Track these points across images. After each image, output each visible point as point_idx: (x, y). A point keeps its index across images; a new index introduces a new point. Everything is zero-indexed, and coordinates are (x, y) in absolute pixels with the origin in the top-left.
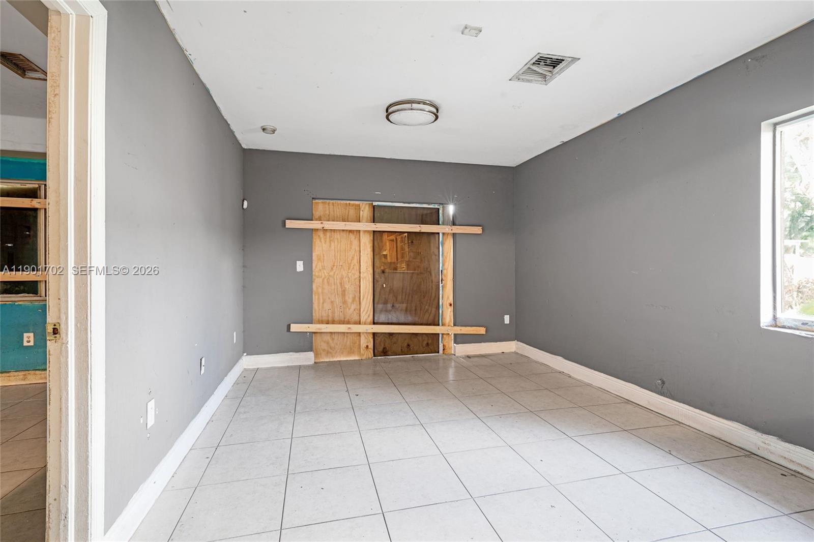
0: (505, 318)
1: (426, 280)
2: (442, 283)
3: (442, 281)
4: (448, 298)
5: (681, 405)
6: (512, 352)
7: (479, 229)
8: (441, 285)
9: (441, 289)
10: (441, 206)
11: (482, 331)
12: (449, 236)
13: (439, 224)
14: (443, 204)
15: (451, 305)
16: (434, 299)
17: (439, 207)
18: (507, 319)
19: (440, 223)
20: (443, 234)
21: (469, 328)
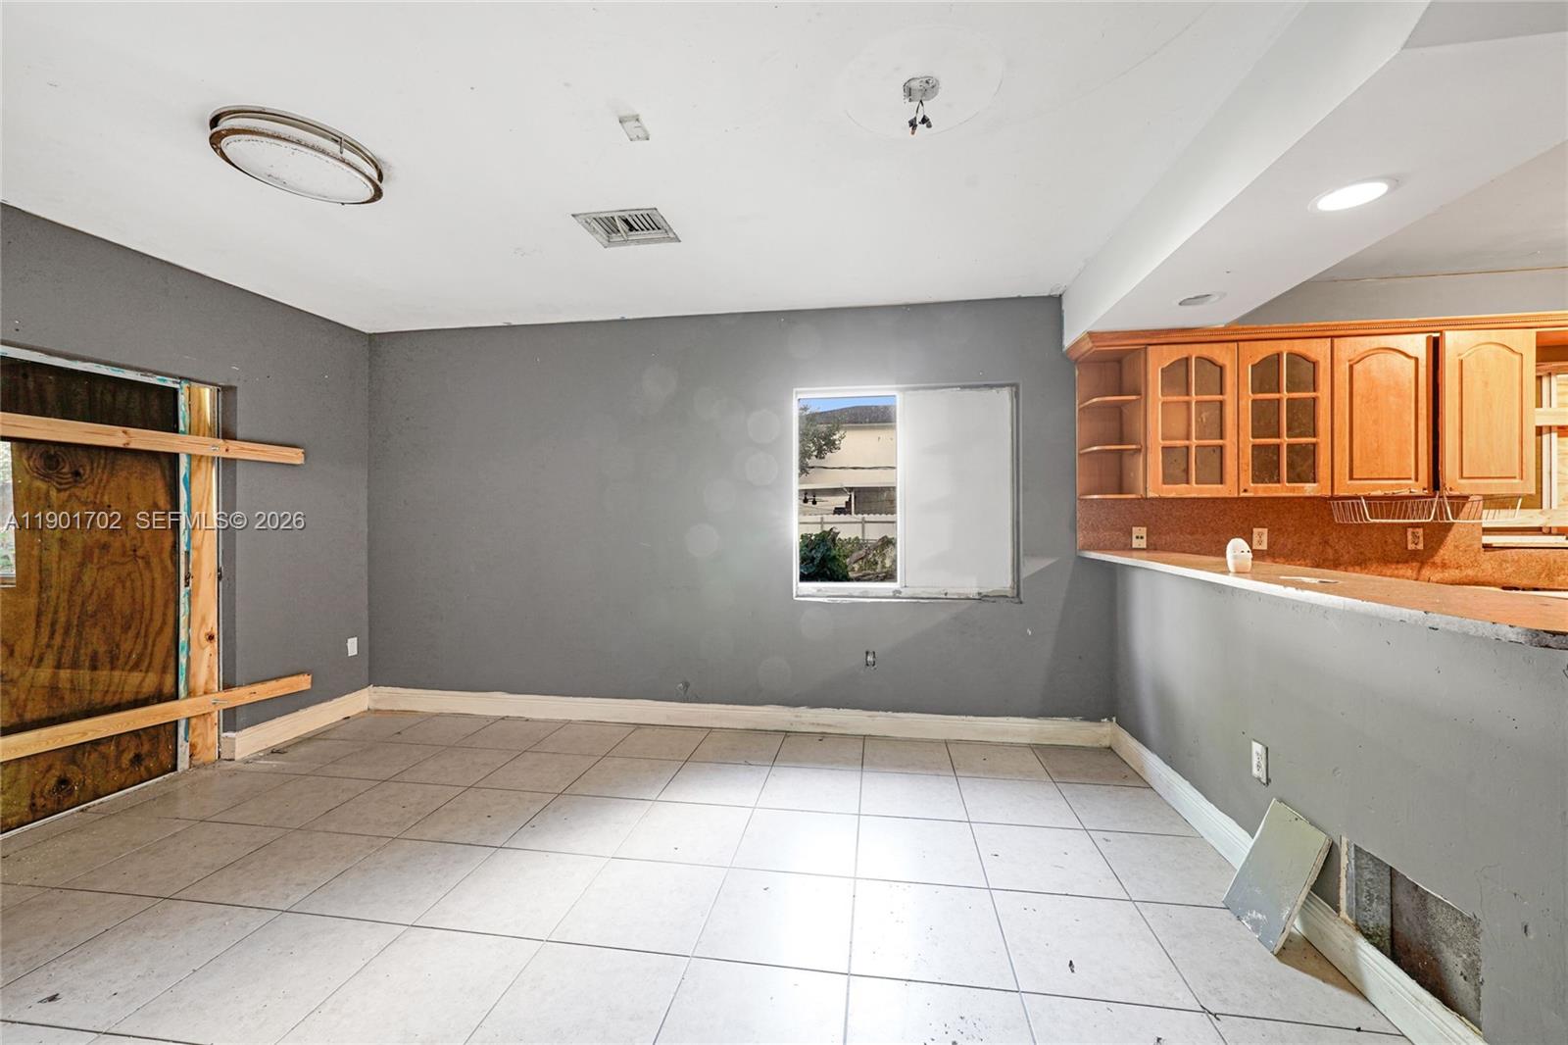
0: (349, 645)
1: (133, 581)
2: (187, 585)
3: (187, 578)
4: (203, 620)
5: (711, 706)
6: (365, 712)
7: (297, 454)
8: (183, 591)
9: (183, 600)
10: (185, 385)
11: (303, 683)
12: (203, 465)
13: (176, 431)
14: (189, 380)
15: (211, 638)
16: (161, 629)
17: (177, 386)
18: (353, 646)
19: (182, 428)
20: (190, 456)
21: (274, 683)
